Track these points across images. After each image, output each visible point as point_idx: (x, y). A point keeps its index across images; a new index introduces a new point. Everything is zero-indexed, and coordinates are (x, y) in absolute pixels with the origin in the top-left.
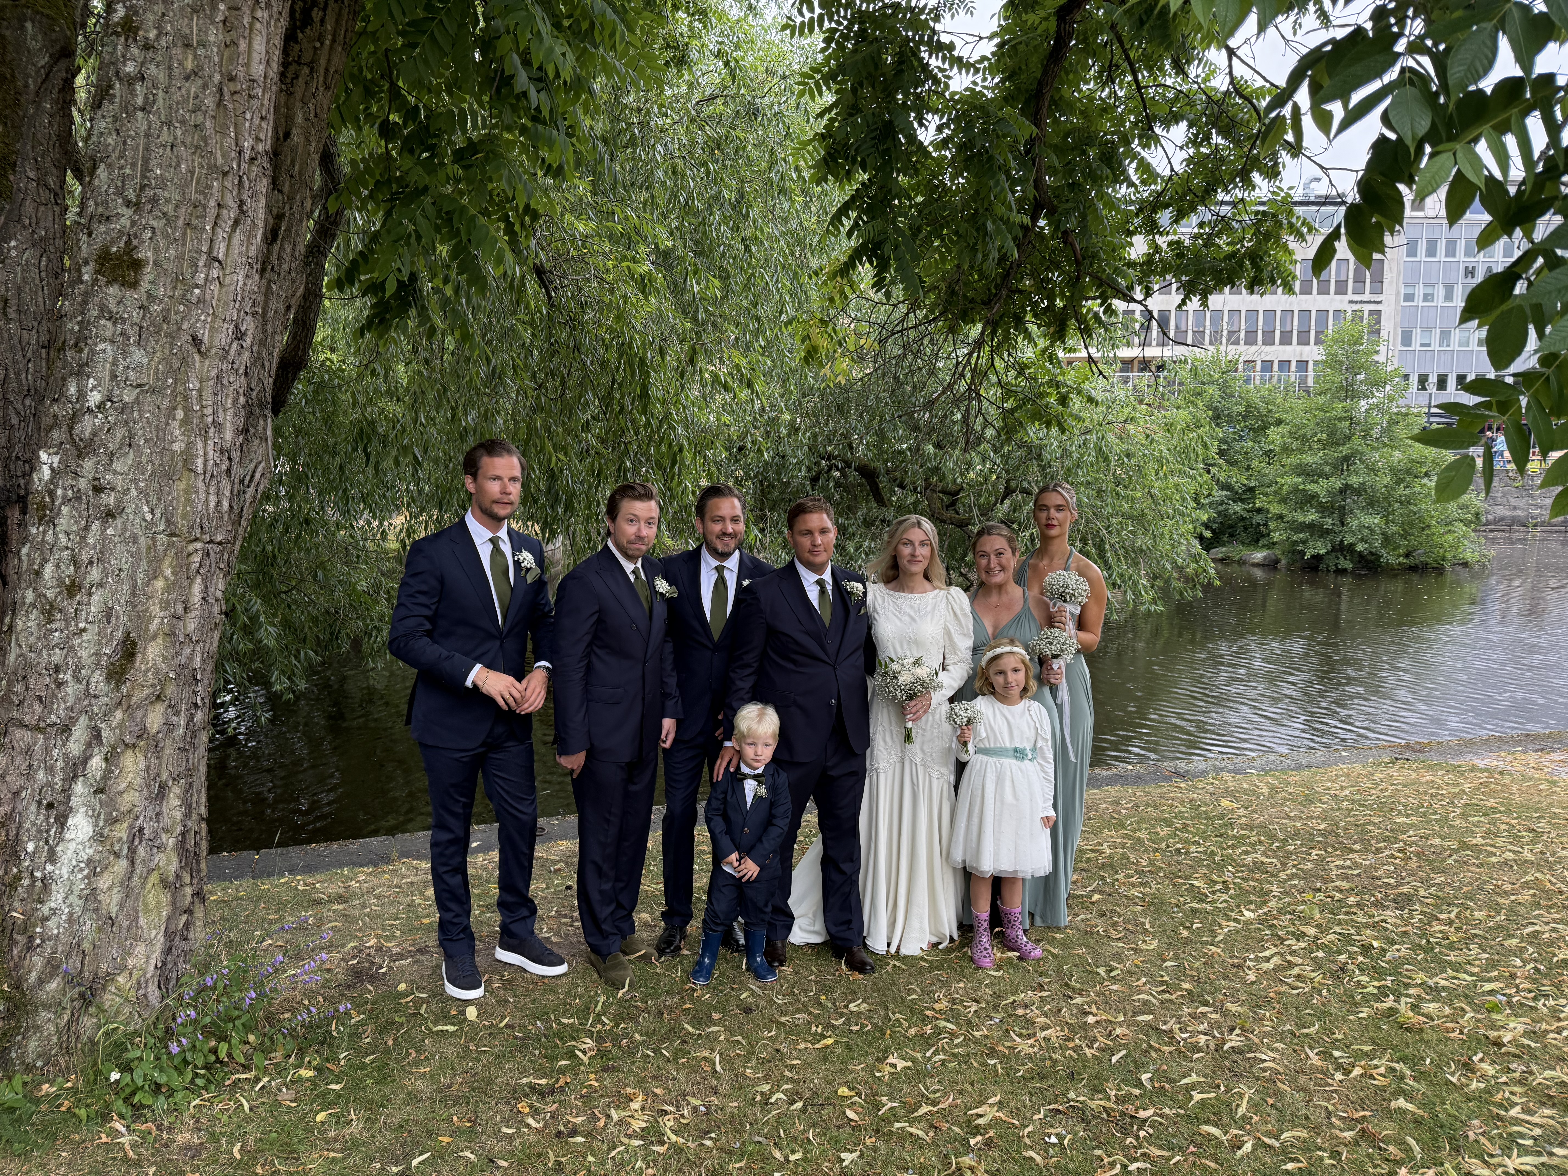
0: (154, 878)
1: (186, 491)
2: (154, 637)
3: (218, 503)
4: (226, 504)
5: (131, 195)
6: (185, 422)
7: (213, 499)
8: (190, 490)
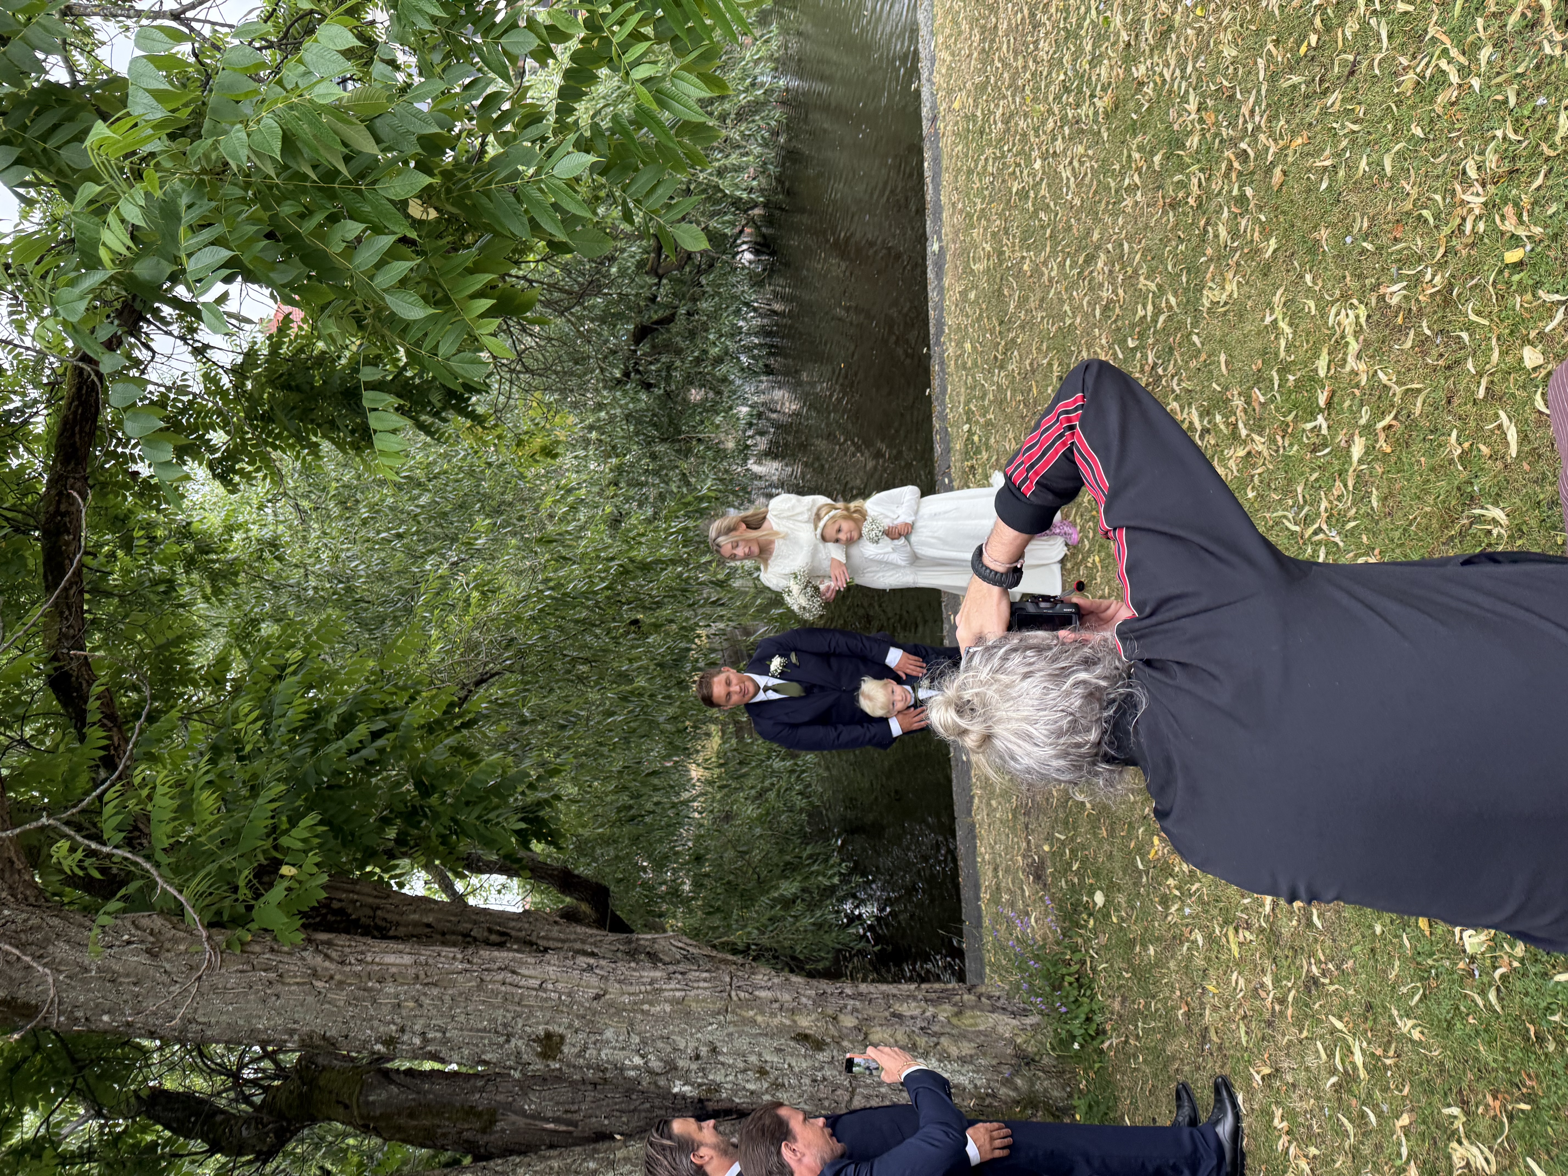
0: (954, 1021)
1: (697, 1002)
2: (795, 1022)
3: (705, 980)
4: (705, 975)
5: (502, 1040)
6: (651, 1004)
7: (702, 984)
8: (696, 999)
